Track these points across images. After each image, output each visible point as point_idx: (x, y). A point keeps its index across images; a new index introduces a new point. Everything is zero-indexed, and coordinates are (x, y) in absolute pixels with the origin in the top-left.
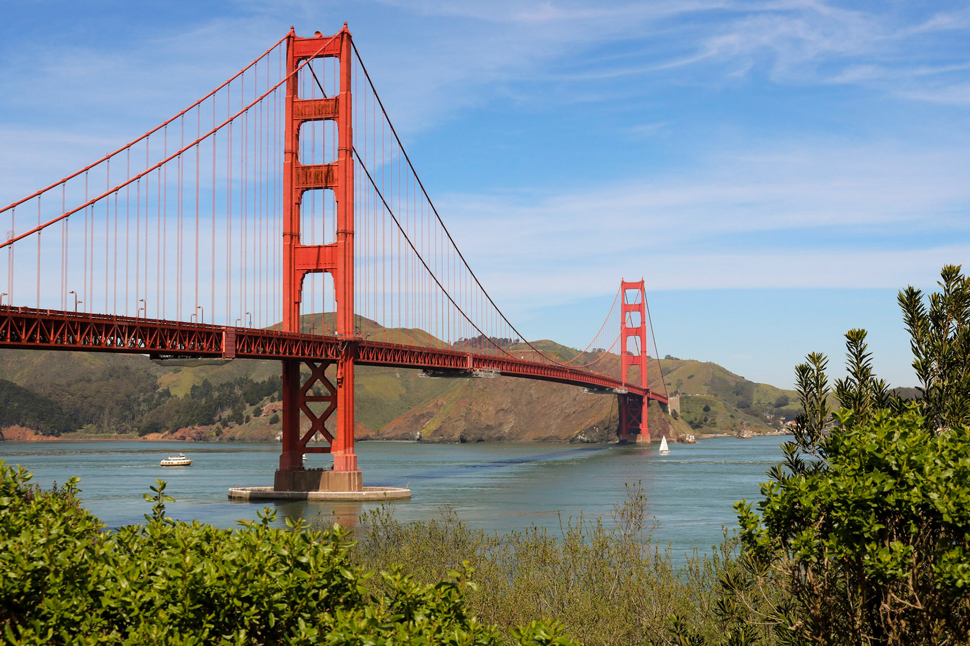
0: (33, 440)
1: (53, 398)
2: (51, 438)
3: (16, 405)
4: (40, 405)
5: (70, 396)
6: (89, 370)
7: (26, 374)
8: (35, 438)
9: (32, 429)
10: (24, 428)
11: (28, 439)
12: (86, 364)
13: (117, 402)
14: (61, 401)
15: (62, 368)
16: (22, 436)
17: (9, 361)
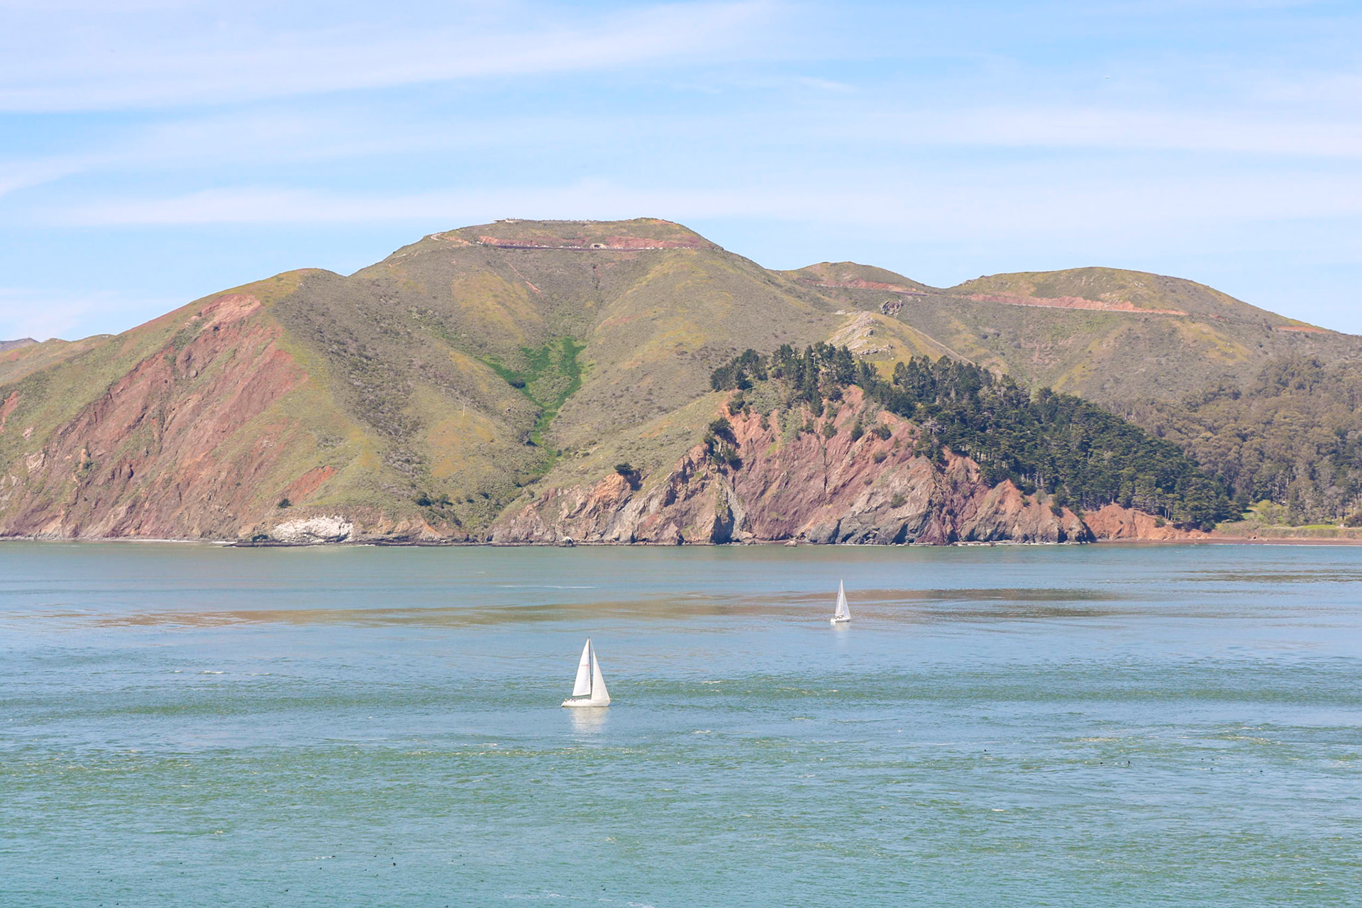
0: (1151, 537)
1: (1171, 436)
2: (1194, 534)
3: (1108, 455)
4: (1158, 456)
5: (1209, 434)
6: (1224, 370)
7: (1078, 380)
8: (1156, 535)
9: (1148, 512)
10: (1131, 510)
11: (1140, 537)
12: (1213, 355)
13: (1319, 447)
14: (1190, 445)
15: (1160, 364)
16: (1127, 529)
17: (1033, 349)
